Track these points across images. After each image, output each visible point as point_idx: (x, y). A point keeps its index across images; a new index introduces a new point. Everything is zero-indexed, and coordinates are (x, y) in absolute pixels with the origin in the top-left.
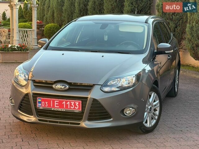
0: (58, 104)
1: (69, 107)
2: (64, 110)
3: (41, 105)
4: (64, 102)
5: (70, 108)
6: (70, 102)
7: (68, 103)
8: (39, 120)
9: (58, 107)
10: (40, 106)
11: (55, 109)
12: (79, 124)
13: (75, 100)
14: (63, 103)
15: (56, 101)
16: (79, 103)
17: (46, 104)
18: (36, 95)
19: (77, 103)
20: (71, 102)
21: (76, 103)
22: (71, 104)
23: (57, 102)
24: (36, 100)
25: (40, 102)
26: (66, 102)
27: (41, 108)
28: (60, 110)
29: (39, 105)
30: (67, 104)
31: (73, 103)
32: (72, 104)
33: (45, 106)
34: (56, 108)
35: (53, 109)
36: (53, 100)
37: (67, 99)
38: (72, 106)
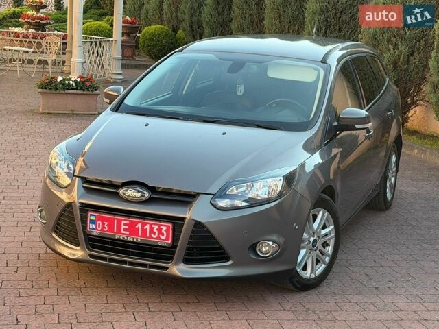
0: (127, 227)
1: (148, 235)
2: (139, 241)
3: (96, 227)
4: (139, 225)
5: (151, 237)
6: (151, 225)
7: (147, 227)
8: (91, 256)
9: (128, 233)
10: (94, 229)
11: (121, 238)
12: (166, 268)
13: (160, 221)
14: (137, 226)
15: (125, 222)
16: (168, 227)
17: (106, 226)
18: (86, 208)
19: (164, 228)
20: (153, 226)
21: (161, 227)
22: (151, 229)
23: (125, 224)
24: (86, 217)
25: (93, 222)
26: (143, 225)
27: (95, 233)
28: (130, 238)
29: (91, 227)
30: (145, 228)
31: (156, 227)
32: (155, 230)
33: (102, 230)
34: (124, 235)
35: (117, 237)
36: (117, 219)
37: (144, 219)
38: (155, 234)
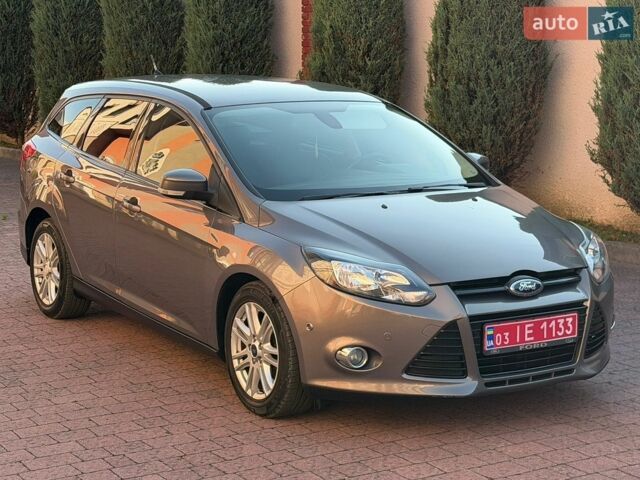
0: (531, 331)
1: (554, 335)
2: (546, 344)
3: (496, 341)
4: (545, 324)
6: (556, 320)
7: (553, 323)
8: (487, 385)
9: (532, 338)
10: (492, 347)
11: (526, 347)
12: (570, 371)
13: (565, 313)
14: (542, 327)
15: (529, 324)
16: (574, 317)
17: (506, 338)
19: (570, 320)
20: (559, 321)
21: (567, 319)
22: (557, 324)
23: (529, 329)
24: (482, 332)
25: (491, 337)
27: (494, 351)
28: (536, 344)
30: (551, 326)
31: (562, 321)
32: (561, 326)
33: (503, 344)
34: (529, 343)
35: (521, 348)
36: (520, 325)
37: (549, 315)
38: (560, 330)
